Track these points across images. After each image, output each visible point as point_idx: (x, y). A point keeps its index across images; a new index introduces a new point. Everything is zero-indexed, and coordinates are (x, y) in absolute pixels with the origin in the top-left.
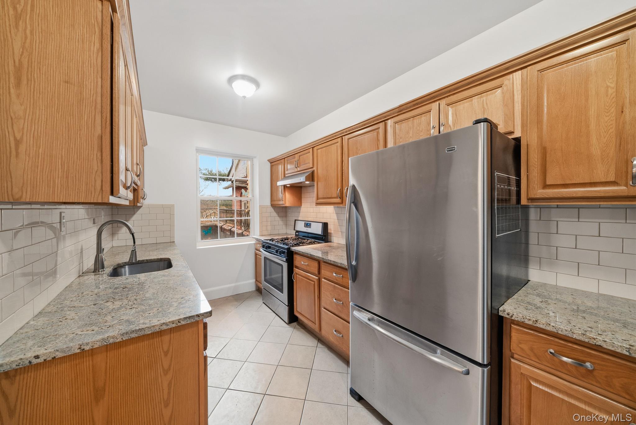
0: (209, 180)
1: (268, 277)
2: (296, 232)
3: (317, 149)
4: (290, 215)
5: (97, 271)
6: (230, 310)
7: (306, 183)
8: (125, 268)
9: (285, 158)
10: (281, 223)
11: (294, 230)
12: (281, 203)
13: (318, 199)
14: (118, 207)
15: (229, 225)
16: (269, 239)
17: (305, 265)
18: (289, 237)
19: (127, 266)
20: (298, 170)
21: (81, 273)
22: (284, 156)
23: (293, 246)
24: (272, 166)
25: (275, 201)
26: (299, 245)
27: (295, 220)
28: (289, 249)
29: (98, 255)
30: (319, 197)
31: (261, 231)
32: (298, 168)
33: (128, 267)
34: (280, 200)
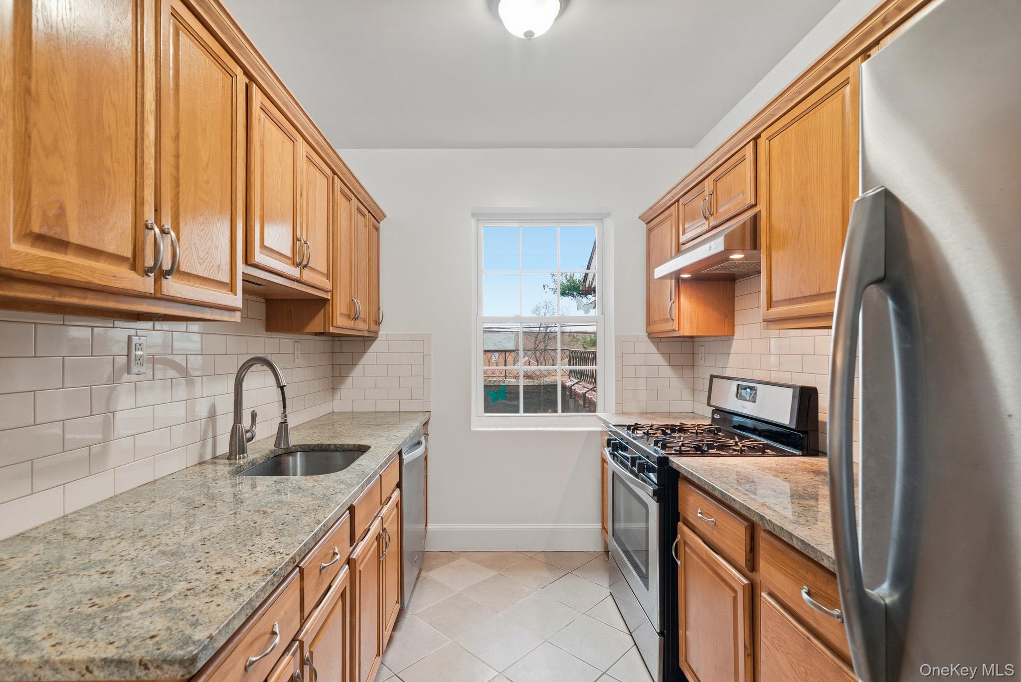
0: (568, 294)
1: (621, 525)
2: (714, 412)
3: (770, 139)
4: (702, 362)
5: (233, 457)
6: (527, 590)
7: (732, 257)
8: (296, 456)
9: (678, 201)
10: (676, 383)
11: (709, 404)
12: (668, 326)
13: (770, 305)
14: (341, 339)
15: (587, 385)
16: (625, 426)
17: (707, 523)
18: (689, 422)
19: (299, 453)
20: (712, 224)
21: (208, 456)
22: (676, 194)
23: (680, 453)
24: (649, 231)
25: (655, 323)
26: (703, 454)
27: (712, 377)
28: (663, 462)
29: (235, 426)
30: (774, 299)
31: (620, 401)
32: (711, 218)
33: (301, 456)
34: (666, 320)
